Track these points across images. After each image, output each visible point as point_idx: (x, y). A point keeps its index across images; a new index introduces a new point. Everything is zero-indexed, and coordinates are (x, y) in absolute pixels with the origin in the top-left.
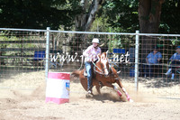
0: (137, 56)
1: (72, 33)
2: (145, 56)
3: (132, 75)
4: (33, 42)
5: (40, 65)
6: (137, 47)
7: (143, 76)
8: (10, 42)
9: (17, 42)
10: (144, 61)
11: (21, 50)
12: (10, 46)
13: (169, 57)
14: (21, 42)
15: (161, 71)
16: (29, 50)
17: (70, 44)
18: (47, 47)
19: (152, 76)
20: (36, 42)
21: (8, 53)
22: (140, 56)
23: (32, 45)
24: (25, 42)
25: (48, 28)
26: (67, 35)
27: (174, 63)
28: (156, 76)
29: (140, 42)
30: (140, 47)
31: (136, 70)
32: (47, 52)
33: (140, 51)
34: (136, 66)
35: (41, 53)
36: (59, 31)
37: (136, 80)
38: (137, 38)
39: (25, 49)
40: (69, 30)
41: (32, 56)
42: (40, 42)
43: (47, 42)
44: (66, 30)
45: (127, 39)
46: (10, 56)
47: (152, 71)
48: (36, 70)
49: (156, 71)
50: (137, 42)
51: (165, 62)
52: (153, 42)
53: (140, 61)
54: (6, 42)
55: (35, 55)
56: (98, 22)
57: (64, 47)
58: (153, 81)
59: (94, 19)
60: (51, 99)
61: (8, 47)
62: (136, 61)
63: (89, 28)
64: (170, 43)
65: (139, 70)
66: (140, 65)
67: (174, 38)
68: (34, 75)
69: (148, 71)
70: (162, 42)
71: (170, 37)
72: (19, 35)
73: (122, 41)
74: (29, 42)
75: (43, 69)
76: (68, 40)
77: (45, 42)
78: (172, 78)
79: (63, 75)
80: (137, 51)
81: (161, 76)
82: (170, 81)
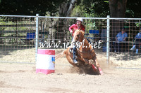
0: (108, 36)
1: (57, 18)
2: (114, 36)
3: (105, 51)
4: (25, 25)
5: (31, 44)
6: (108, 29)
7: (113, 51)
8: (7, 26)
9: (13, 26)
10: (114, 40)
11: (16, 32)
12: (7, 29)
13: (134, 36)
14: (16, 26)
15: (127, 47)
16: (22, 32)
17: (55, 27)
18: (37, 29)
19: (120, 51)
20: (28, 25)
21: (6, 35)
22: (110, 36)
23: (25, 28)
24: (19, 25)
25: (37, 15)
26: (52, 20)
27: (137, 40)
28: (123, 51)
29: (111, 24)
30: (111, 28)
31: (108, 47)
32: (37, 33)
33: (110, 32)
34: (108, 44)
35: (32, 34)
36: (46, 17)
37: (107, 54)
38: (108, 21)
39: (19, 32)
40: (54, 16)
41: (25, 37)
42: (31, 25)
43: (37, 26)
44: (51, 16)
45: (100, 23)
46: (7, 37)
47: (120, 47)
48: (28, 47)
49: (124, 47)
50: (108, 25)
51: (131, 40)
52: (121, 24)
53: (111, 39)
54: (4, 26)
55: (28, 36)
56: (77, 10)
57: (50, 29)
58: (122, 55)
59: (74, 7)
60: (41, 70)
61: (6, 30)
62: (108, 39)
63: (70, 14)
64: (135, 25)
65: (110, 47)
66: (110, 43)
67: (138, 21)
68: (27, 51)
69: (117, 47)
70: (128, 25)
71: (135, 21)
72: (14, 20)
73: (97, 24)
74: (22, 25)
75: (34, 47)
76: (53, 24)
77: (35, 25)
78: (137, 53)
79: (50, 51)
80: (108, 32)
81: (127, 51)
82: (135, 55)
